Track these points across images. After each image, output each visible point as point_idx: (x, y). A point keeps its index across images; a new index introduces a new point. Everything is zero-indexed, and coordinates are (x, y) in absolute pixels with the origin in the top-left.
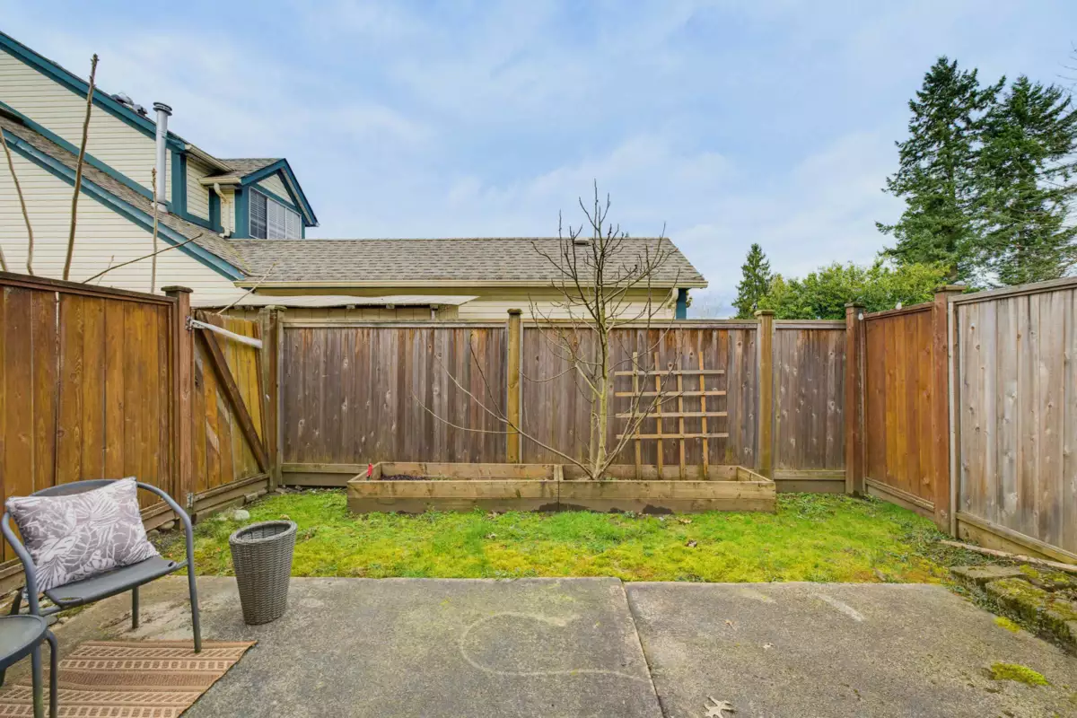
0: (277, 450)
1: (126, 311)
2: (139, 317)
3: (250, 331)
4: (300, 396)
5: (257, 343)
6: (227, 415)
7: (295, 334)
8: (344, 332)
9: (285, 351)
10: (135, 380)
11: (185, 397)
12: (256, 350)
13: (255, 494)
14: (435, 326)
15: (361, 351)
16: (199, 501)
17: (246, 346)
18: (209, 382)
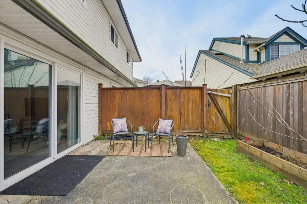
0: (237, 127)
1: (193, 91)
2: (196, 92)
3: (227, 93)
4: (243, 112)
5: (229, 96)
6: (218, 114)
7: (241, 92)
8: (254, 89)
9: (239, 97)
10: (194, 104)
11: (205, 109)
12: (229, 97)
13: (227, 137)
14: (289, 82)
15: (260, 96)
16: (208, 133)
17: (225, 97)
18: (212, 105)
